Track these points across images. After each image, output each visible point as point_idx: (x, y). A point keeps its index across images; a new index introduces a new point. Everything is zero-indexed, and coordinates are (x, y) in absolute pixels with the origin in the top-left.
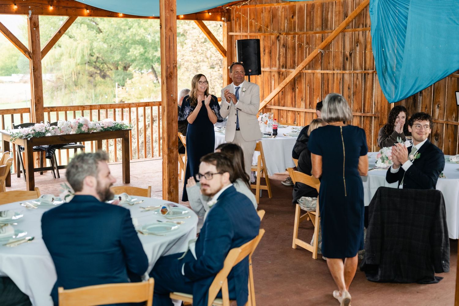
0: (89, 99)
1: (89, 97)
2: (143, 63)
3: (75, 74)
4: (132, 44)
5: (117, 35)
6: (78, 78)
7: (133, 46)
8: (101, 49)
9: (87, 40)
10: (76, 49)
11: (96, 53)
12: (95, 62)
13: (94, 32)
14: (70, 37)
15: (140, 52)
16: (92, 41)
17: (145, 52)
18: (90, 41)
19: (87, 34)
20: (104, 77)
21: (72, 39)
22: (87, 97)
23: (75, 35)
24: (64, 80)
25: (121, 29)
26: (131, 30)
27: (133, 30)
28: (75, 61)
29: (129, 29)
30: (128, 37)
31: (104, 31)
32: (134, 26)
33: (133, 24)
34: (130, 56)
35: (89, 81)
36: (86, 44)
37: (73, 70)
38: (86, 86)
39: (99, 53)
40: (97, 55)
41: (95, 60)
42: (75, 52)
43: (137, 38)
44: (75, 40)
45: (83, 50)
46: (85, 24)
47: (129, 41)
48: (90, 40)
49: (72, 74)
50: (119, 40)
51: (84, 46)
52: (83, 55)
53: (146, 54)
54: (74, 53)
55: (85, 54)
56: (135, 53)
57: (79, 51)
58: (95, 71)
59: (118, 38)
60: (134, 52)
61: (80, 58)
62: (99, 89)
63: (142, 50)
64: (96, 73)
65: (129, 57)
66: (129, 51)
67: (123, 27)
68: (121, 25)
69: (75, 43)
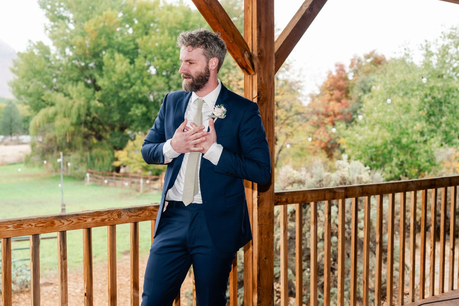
0: (84, 162)
1: (84, 159)
2: (145, 124)
3: (70, 135)
4: (133, 103)
5: (117, 93)
6: (72, 139)
7: (134, 105)
9: (83, 98)
10: (72, 108)
12: (91, 123)
14: (66, 95)
15: (142, 112)
16: (89, 100)
17: (147, 112)
19: (84, 91)
20: (100, 138)
21: (67, 98)
22: (82, 161)
23: (70, 92)
24: (58, 142)
25: (121, 87)
26: (134, 87)
27: (136, 88)
28: (71, 121)
29: (131, 87)
30: (130, 95)
31: (104, 88)
33: (136, 81)
34: (131, 116)
35: (84, 144)
36: (82, 103)
37: (68, 131)
38: (81, 148)
39: (97, 113)
40: (94, 114)
41: (90, 120)
42: (71, 111)
43: (140, 96)
44: (71, 98)
45: (79, 109)
47: (130, 99)
48: (87, 98)
49: (66, 135)
50: (119, 97)
51: (80, 104)
52: (79, 116)
53: (148, 114)
54: (69, 112)
55: (81, 113)
56: (137, 112)
57: (74, 111)
58: (90, 132)
60: (135, 111)
61: (76, 117)
62: (95, 151)
63: (144, 109)
64: (91, 135)
65: (128, 117)
66: (130, 111)
67: (125, 85)
69: (71, 102)
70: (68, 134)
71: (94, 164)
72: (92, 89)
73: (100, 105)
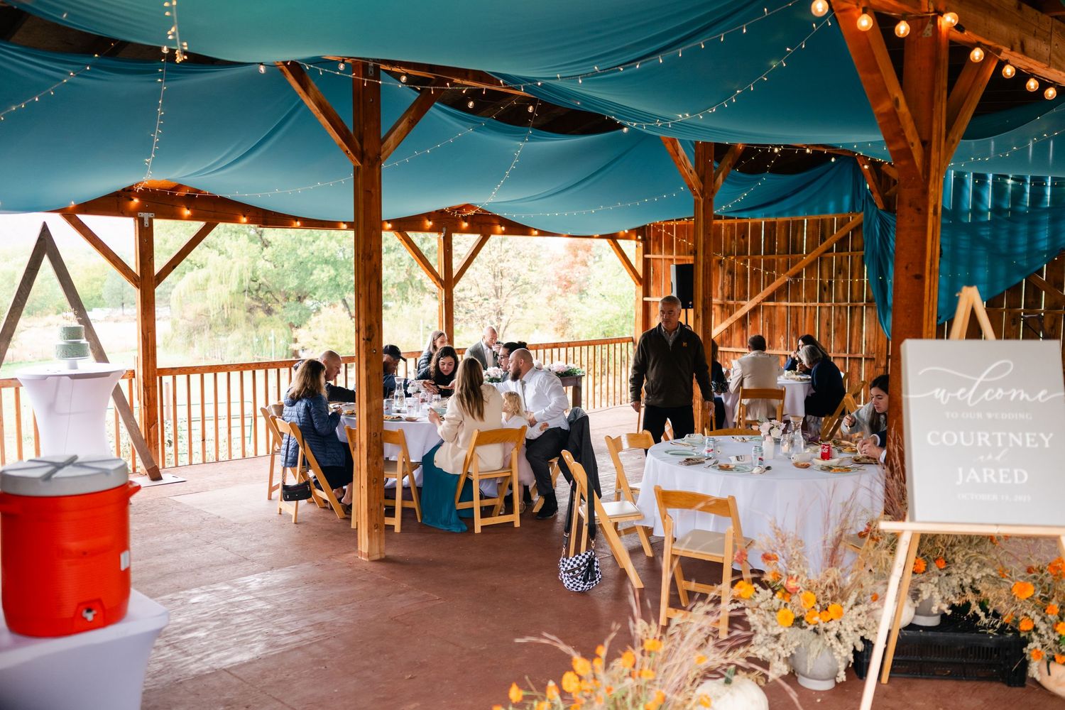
0: (249, 345)
1: (249, 341)
2: (332, 292)
3: (228, 308)
4: (317, 263)
5: (294, 250)
6: (231, 313)
7: (319, 266)
8: (269, 271)
9: (246, 257)
10: (231, 271)
11: (261, 277)
12: (257, 291)
13: (257, 246)
14: (221, 253)
15: (329, 276)
16: (254, 259)
17: (336, 275)
18: (253, 259)
19: (247, 248)
20: (269, 312)
21: (224, 256)
23: (229, 249)
24: (212, 318)
26: (318, 242)
28: (229, 289)
30: (311, 253)
31: (276, 244)
32: (321, 237)
34: (314, 281)
35: (248, 319)
36: (246, 264)
37: (226, 302)
38: (244, 326)
39: (265, 276)
40: (264, 280)
41: (256, 287)
42: (230, 275)
43: (326, 255)
44: (230, 257)
45: (241, 272)
46: (244, 234)
47: (312, 259)
48: (251, 257)
49: (223, 309)
50: (298, 256)
51: (243, 266)
52: (242, 281)
53: (338, 279)
54: (227, 276)
55: (244, 278)
56: (322, 277)
57: (235, 272)
58: (256, 303)
59: (297, 254)
60: (320, 275)
61: (236, 283)
62: (263, 330)
63: (333, 272)
64: (257, 306)
65: (310, 283)
66: (311, 274)
68: (301, 236)
69: (230, 262)
70: (225, 307)
71: (262, 347)
72: (259, 244)
73: (269, 266)
